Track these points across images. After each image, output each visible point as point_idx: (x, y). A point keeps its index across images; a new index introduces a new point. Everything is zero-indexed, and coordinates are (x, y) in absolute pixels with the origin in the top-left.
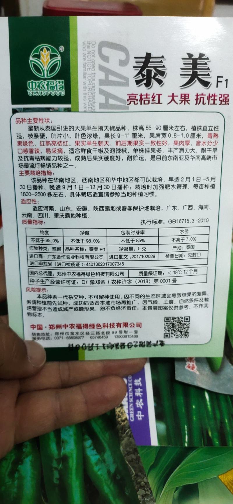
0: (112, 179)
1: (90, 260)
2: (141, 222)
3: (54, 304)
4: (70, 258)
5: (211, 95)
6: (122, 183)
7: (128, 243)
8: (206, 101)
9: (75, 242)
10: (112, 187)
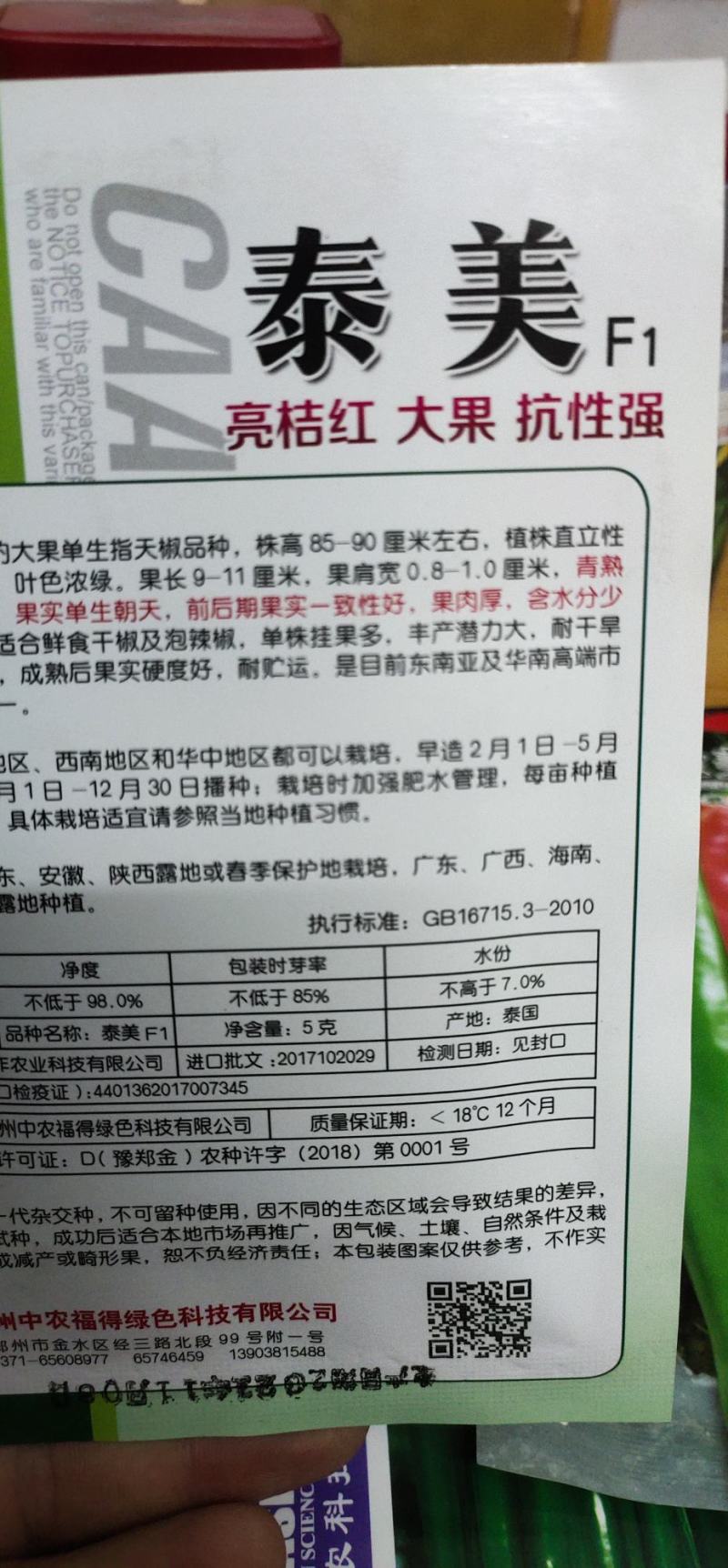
0: (180, 753)
1: (106, 1074)
2: (310, 922)
4: (28, 1066)
5: (584, 400)
6: (222, 770)
7: (260, 1008)
8: (564, 425)
9: (44, 1005)
10: (182, 787)
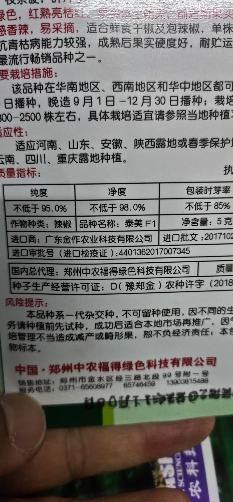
0: (171, 84)
1: (126, 244)
2: (225, 169)
3: (59, 328)
4: (89, 240)
6: (189, 92)
7: (199, 211)
9: (99, 209)
10: (171, 101)
